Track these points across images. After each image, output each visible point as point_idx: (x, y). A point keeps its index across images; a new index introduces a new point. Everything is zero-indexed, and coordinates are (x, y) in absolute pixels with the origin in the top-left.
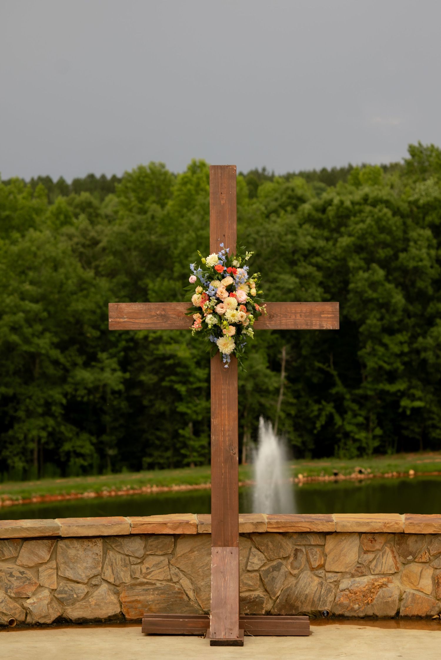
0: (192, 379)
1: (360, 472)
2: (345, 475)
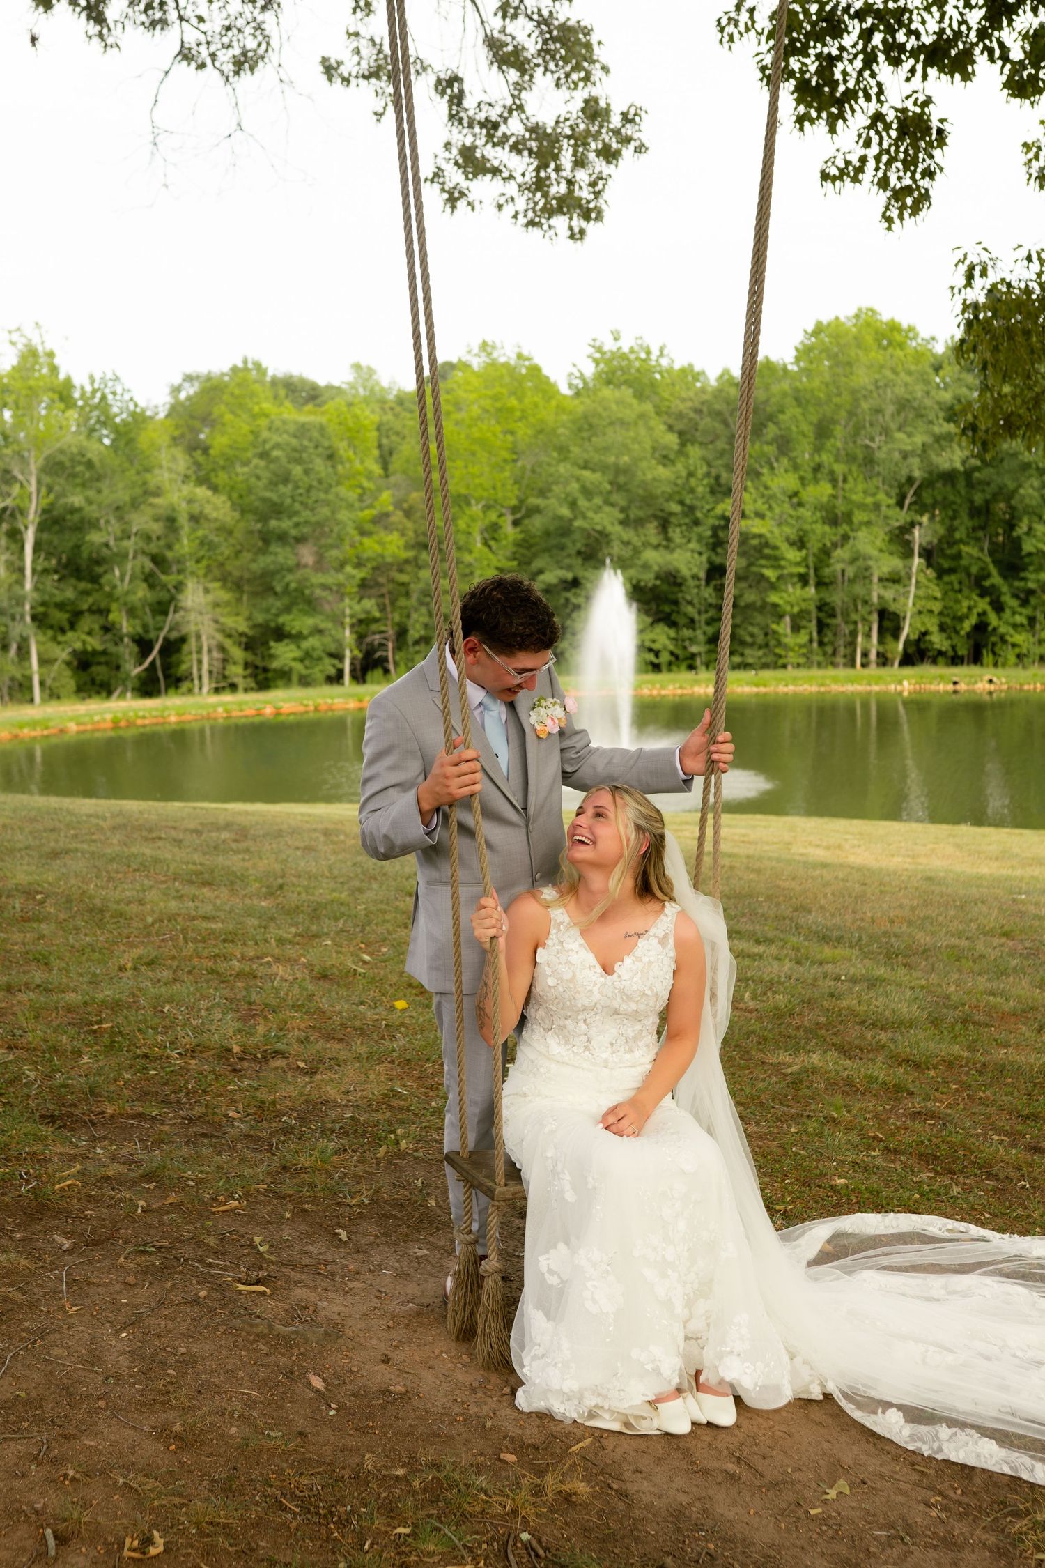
0: (783, 563)
1: (991, 681)
2: (968, 684)
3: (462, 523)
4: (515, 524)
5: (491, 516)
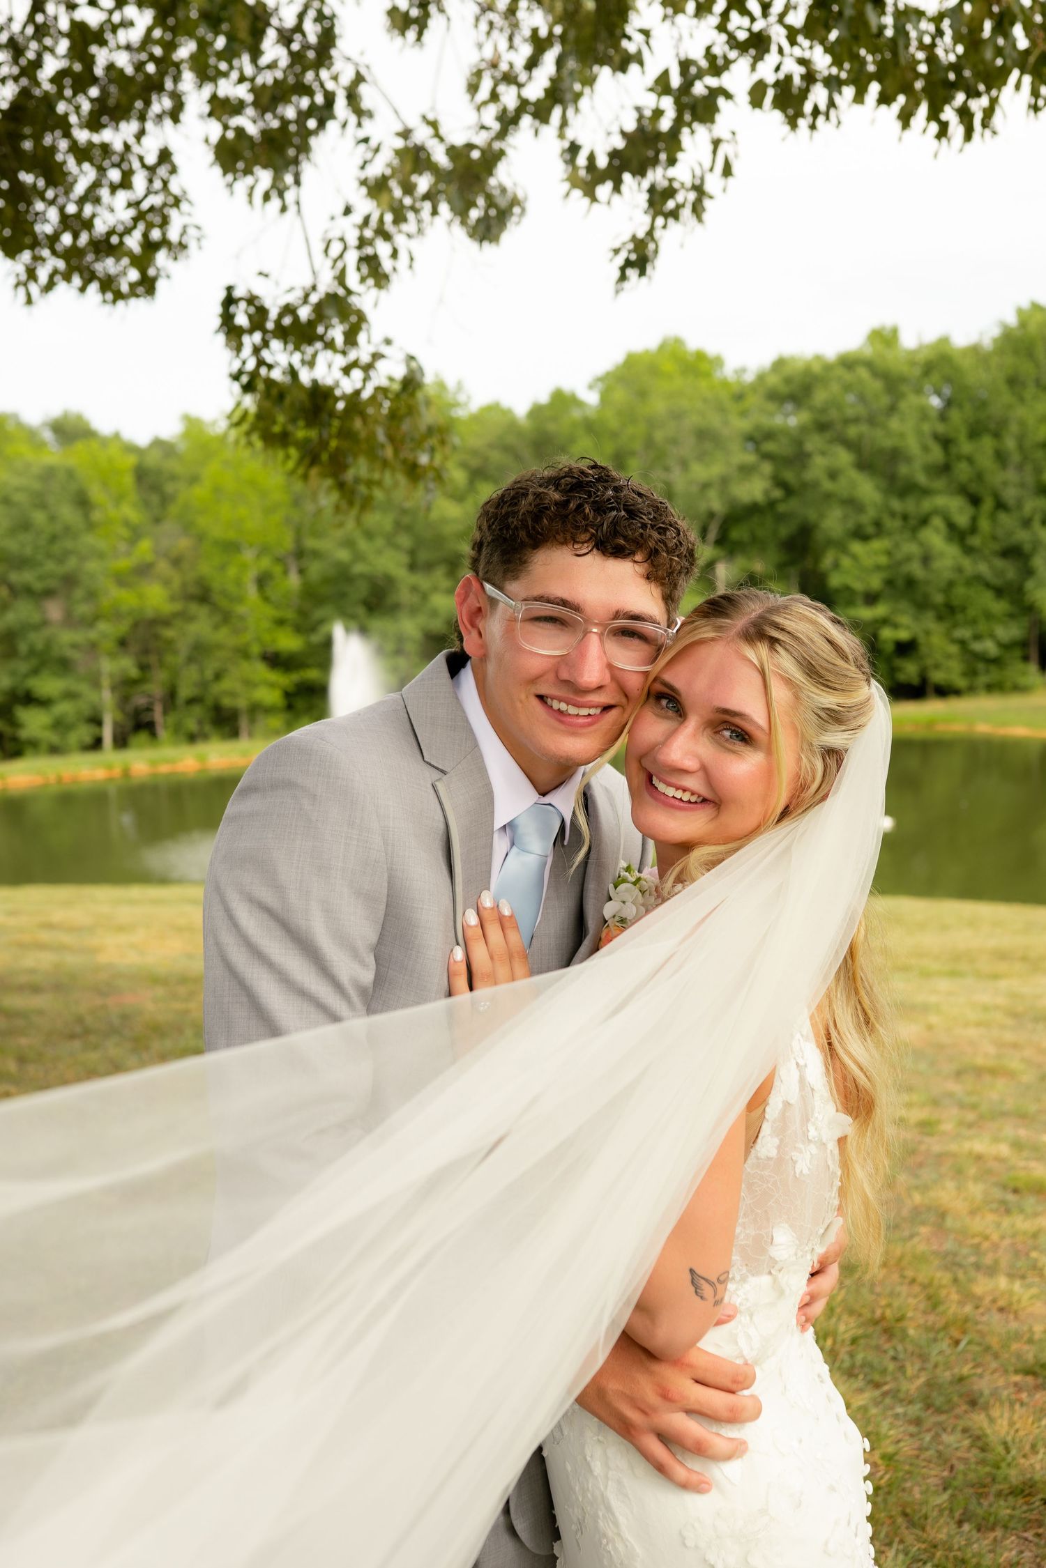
3: (232, 572)
4: (301, 572)
5: (266, 563)
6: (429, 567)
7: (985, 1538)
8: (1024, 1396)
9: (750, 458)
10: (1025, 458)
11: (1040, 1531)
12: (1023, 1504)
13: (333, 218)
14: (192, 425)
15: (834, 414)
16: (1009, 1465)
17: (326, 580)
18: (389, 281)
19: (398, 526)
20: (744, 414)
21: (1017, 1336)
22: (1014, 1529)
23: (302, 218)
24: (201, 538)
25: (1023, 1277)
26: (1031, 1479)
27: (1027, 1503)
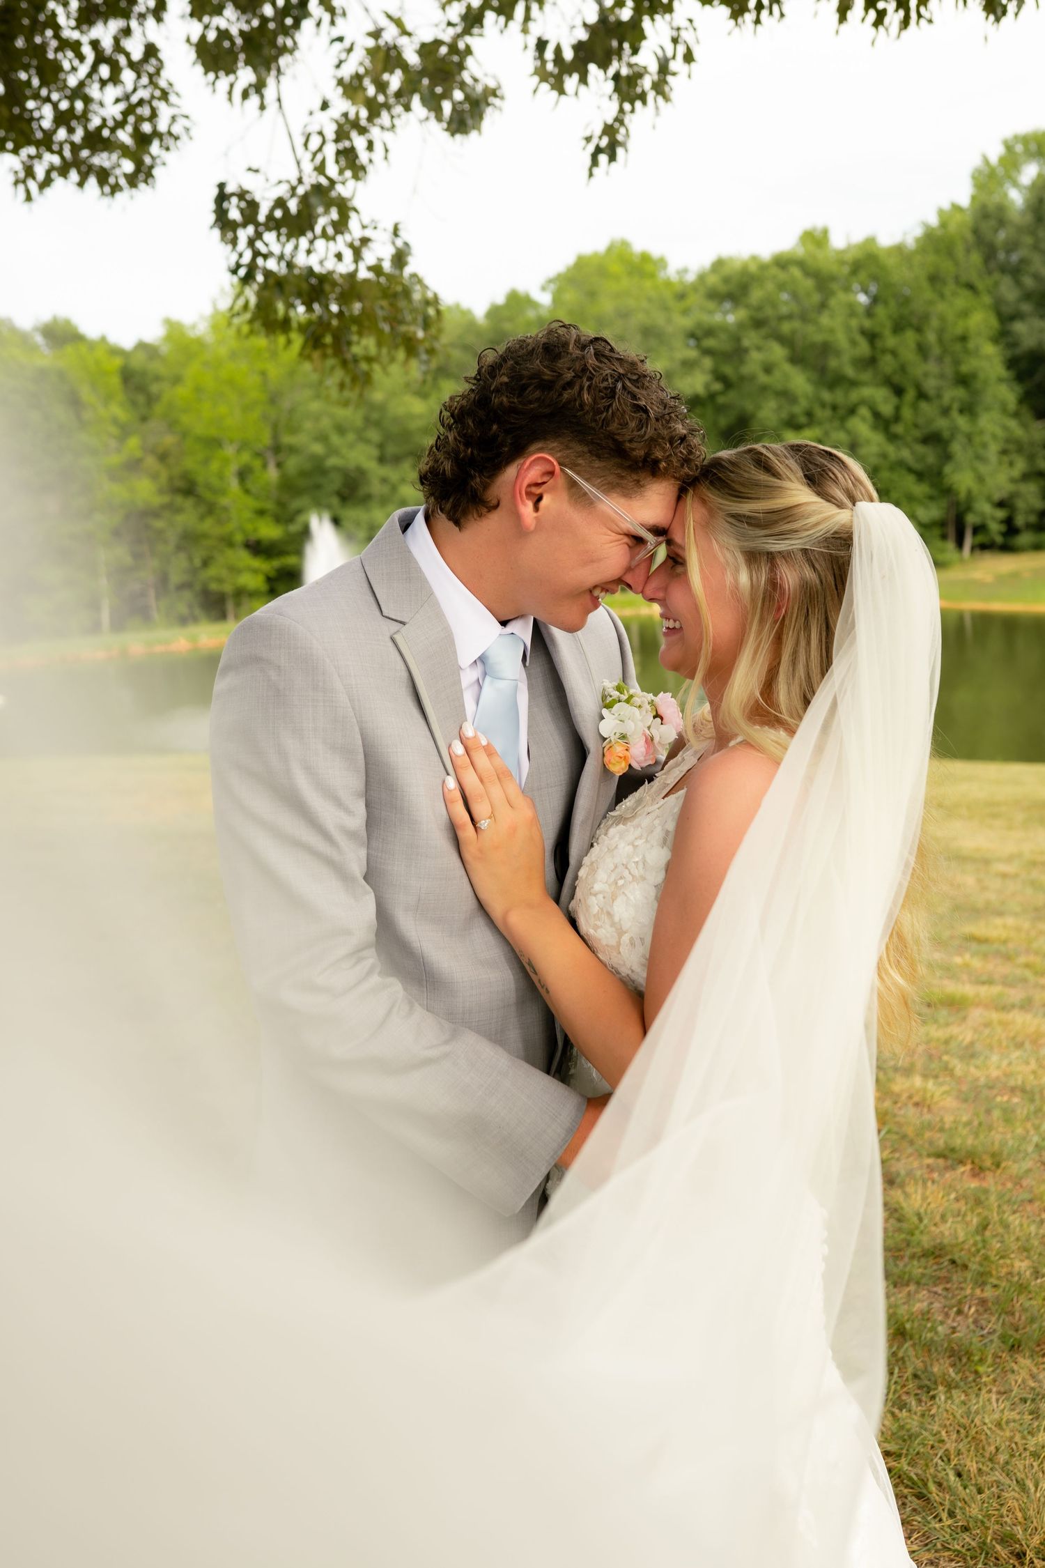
3: (215, 466)
4: (279, 465)
5: (246, 457)
6: (397, 460)
7: (900, 1292)
8: (935, 1175)
9: (692, 354)
10: (945, 351)
11: (948, 1286)
12: (933, 1264)
13: (311, 113)
14: (174, 329)
15: (769, 312)
16: (922, 1232)
17: (303, 474)
18: (366, 173)
19: (367, 420)
20: (686, 312)
21: (930, 1126)
22: (925, 1285)
23: (284, 115)
24: (184, 435)
25: (936, 1077)
26: (940, 1244)
27: (937, 1264)
